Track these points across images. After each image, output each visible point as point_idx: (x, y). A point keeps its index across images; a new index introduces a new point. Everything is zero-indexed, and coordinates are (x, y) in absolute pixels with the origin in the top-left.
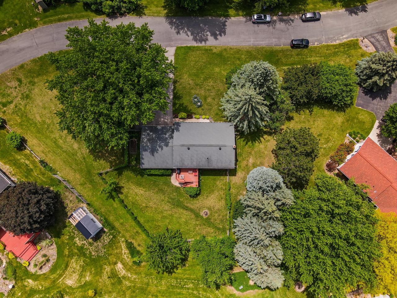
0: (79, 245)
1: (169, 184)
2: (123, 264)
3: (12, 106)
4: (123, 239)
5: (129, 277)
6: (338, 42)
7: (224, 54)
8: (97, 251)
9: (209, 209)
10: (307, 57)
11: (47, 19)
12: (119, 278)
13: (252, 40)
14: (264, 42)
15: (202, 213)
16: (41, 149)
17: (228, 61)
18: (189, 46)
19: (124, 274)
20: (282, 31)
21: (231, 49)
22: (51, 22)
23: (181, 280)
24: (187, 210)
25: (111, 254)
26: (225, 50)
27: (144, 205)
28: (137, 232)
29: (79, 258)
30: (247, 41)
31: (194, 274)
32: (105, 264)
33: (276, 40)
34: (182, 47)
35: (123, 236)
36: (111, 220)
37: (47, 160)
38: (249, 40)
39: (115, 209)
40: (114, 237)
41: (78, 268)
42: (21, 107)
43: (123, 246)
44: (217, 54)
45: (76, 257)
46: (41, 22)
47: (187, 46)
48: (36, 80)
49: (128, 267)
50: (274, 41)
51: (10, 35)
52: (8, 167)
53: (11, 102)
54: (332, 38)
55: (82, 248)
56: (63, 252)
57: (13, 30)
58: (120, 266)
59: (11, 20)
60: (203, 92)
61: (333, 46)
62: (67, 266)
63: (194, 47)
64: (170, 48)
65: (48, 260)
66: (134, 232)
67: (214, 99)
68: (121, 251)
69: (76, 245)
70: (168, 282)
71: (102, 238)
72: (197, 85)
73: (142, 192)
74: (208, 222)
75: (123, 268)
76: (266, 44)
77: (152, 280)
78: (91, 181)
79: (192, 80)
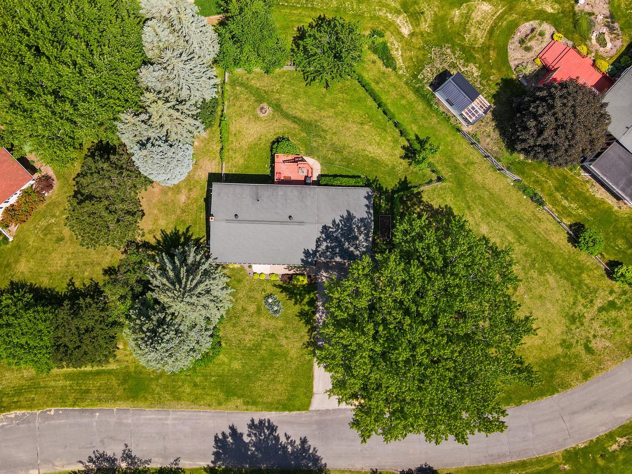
0: (472, 64)
1: (325, 162)
2: (400, 33)
3: (598, 303)
4: (400, 72)
5: (390, 13)
6: (12, 414)
7: (222, 396)
8: (443, 54)
9: (257, 118)
10: (70, 386)
11: (547, 466)
12: (405, 12)
13: (169, 422)
14: (148, 417)
15: (269, 110)
16: (543, 226)
17: (215, 382)
18: (287, 413)
19: (397, 17)
20: (112, 438)
21: (209, 405)
22: (539, 461)
23: (305, 6)
24: (295, 117)
25: (419, 49)
26: (220, 404)
27: (366, 127)
28: (377, 83)
29: (472, 44)
30: (180, 420)
31: (285, 15)
32: (428, 33)
33: (125, 421)
34: (299, 410)
35: (400, 77)
36: (421, 103)
37: (532, 205)
38: (176, 422)
39: (415, 121)
40: (415, 76)
41: (473, 29)
42: (583, 301)
43: (400, 62)
44: (234, 394)
45: (476, 46)
46: (556, 460)
47: (290, 410)
48: (560, 350)
49: (392, 28)
50: (129, 420)
51: (611, 436)
52: (598, 196)
53: (601, 309)
54: (23, 422)
55: (467, 60)
56: (498, 54)
57: (606, 445)
58: (406, 31)
59: (612, 465)
60: (263, 322)
61: (20, 407)
62: (491, 32)
63: (277, 409)
64: (321, 409)
65: (522, 42)
66: (383, 83)
67: (244, 309)
68: (404, 54)
69: (477, 65)
70: (327, 4)
71: (435, 75)
72: (273, 336)
73: (370, 148)
74: (260, 97)
75: (400, 27)
76: (145, 413)
77: (352, 8)
78: (456, 168)
79: (281, 346)
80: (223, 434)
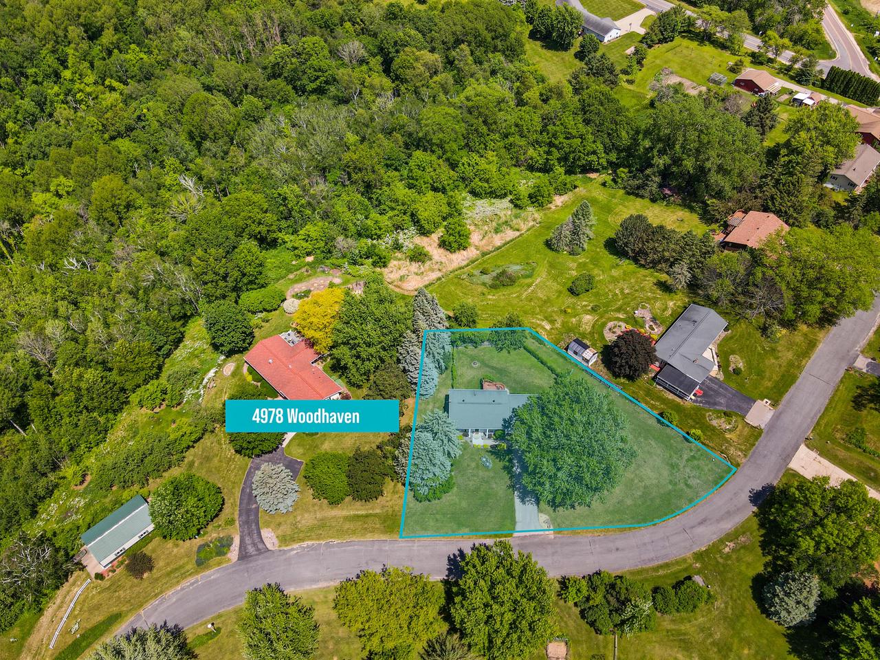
3: (685, 457)
4: (548, 346)
5: (539, 320)
6: (305, 544)
7: (455, 527)
9: (472, 367)
11: (684, 566)
12: (547, 320)
13: (415, 548)
14: (400, 545)
15: (478, 364)
16: (641, 416)
17: (450, 518)
19: (543, 322)
20: (375, 561)
22: (677, 563)
24: (493, 367)
25: (556, 334)
26: (453, 532)
27: (532, 370)
28: (536, 350)
29: (584, 332)
30: (423, 546)
32: (560, 328)
33: (384, 548)
34: (506, 537)
35: (548, 348)
38: (420, 548)
41: (583, 326)
42: (675, 456)
44: (463, 525)
45: (587, 332)
46: (689, 561)
48: (670, 487)
49: (540, 326)
50: (387, 548)
51: (721, 541)
52: (670, 397)
53: (688, 460)
54: (312, 550)
56: (599, 335)
57: (720, 548)
58: (548, 327)
59: (729, 562)
61: (312, 539)
62: (593, 327)
65: (610, 329)
66: (540, 351)
67: (468, 466)
68: (548, 337)
73: (536, 381)
75: (545, 326)
76: (398, 542)
79: (493, 489)
80: (454, 555)
